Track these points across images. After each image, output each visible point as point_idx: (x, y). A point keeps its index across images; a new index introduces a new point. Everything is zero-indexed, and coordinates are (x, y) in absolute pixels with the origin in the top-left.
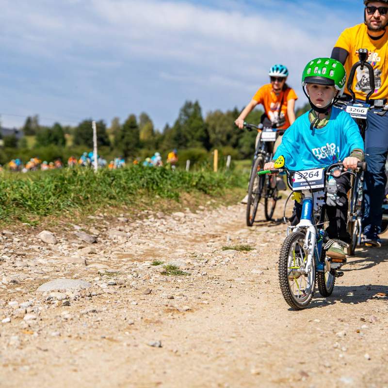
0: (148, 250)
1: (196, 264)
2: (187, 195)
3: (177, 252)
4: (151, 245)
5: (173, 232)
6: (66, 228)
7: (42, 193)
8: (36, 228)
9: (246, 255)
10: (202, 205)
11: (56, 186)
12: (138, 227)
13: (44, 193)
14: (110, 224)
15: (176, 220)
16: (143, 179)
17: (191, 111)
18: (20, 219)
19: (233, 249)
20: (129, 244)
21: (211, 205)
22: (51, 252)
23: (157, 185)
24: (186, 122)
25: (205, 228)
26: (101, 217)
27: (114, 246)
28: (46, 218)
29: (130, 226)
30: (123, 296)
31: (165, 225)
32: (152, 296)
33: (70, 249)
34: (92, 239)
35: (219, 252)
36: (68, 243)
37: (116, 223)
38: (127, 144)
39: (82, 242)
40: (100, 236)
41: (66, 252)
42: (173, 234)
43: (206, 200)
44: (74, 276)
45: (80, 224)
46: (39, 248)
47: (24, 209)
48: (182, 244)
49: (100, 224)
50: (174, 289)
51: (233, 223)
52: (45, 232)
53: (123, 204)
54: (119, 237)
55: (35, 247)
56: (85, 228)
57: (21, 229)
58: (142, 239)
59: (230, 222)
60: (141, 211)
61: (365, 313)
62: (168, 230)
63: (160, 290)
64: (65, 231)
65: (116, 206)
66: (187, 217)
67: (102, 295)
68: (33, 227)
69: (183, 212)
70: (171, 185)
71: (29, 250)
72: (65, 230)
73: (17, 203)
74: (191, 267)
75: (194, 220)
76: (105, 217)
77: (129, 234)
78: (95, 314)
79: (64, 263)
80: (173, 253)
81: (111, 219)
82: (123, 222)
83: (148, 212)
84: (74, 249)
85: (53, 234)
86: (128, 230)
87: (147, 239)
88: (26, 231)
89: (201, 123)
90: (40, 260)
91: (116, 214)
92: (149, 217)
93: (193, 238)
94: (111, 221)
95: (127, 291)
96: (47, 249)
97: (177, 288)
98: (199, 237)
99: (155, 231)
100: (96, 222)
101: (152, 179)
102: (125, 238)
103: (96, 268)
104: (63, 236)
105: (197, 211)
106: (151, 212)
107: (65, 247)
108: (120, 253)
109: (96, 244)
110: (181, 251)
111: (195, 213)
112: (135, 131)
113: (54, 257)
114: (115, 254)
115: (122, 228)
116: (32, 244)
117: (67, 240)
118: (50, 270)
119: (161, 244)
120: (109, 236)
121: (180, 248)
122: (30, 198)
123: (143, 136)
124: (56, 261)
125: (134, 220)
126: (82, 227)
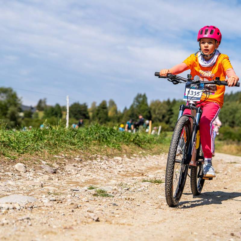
0: (91, 180)
1: (120, 190)
2: (126, 147)
3: (111, 182)
4: (94, 177)
5: (112, 169)
6: (36, 162)
7: (24, 139)
8: (15, 161)
9: (158, 186)
10: (135, 154)
11: (35, 135)
12: (87, 165)
13: (25, 139)
14: (68, 162)
15: (116, 162)
16: (97, 135)
17: (141, 99)
18: (4, 155)
19: (149, 182)
20: (78, 175)
21: (142, 154)
22: (21, 177)
23: (106, 139)
24: (137, 106)
25: (135, 168)
26: (63, 156)
27: (67, 176)
28: (23, 155)
29: (82, 164)
30: (57, 209)
31: (107, 164)
32: (79, 210)
33: (35, 176)
34: (52, 170)
35: (139, 183)
36: (34, 172)
37: (73, 161)
39: (45, 172)
40: (59, 169)
41: (31, 178)
42: (111, 170)
43: (139, 151)
44: (30, 194)
45: (46, 160)
46: (12, 174)
47: (9, 148)
48: (116, 177)
49: (61, 161)
50: (97, 205)
51: (155, 166)
52: (19, 164)
53: (80, 150)
54: (73, 170)
55: (10, 174)
56: (50, 163)
57: (3, 161)
58: (88, 172)
59: (152, 165)
60: (92, 155)
61: (234, 230)
62: (109, 168)
63: (86, 206)
64: (34, 165)
65: (75, 151)
66: (123, 161)
67: (42, 207)
68: (12, 160)
69: (121, 157)
70: (116, 139)
71: (5, 175)
72: (35, 163)
73: (4, 144)
74: (115, 192)
75: (128, 163)
76: (66, 157)
77: (80, 169)
78: (29, 220)
79: (26, 185)
80: (108, 182)
81: (69, 159)
82: (77, 161)
83: (97, 156)
84: (38, 176)
85: (25, 165)
86: (79, 166)
87: (92, 173)
88: (7, 162)
89: (147, 108)
90: (10, 182)
91: (74, 155)
92: (97, 159)
93: (125, 174)
94: (70, 160)
95: (62, 205)
96: (18, 175)
97: (99, 205)
98: (129, 173)
99: (100, 168)
100: (58, 159)
101: (103, 135)
102: (76, 171)
103: (48, 190)
104: (33, 167)
105: (131, 157)
106: (99, 156)
107: (32, 174)
108: (70, 180)
109: (55, 174)
110: (113, 182)
111: (129, 158)
112: (105, 110)
113: (21, 181)
114: (66, 181)
115: (76, 164)
116: (8, 171)
117: (35, 170)
118: (14, 189)
119: (101, 176)
120: (65, 169)
121: (114, 180)
122: (15, 142)
123: (110, 113)
124: (21, 183)
125: (86, 160)
126: (48, 163)
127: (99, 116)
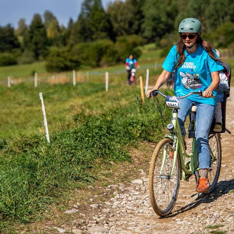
14: (86, 216)
17: (92, 3)
23: (109, 148)
24: (88, 15)
31: (130, 201)
37: (90, 212)
38: (36, 44)
45: (62, 226)
76: (79, 208)
81: (84, 209)
82: (95, 209)
83: (111, 187)
89: (103, 15)
92: (114, 193)
123: (50, 33)
127: (33, 40)
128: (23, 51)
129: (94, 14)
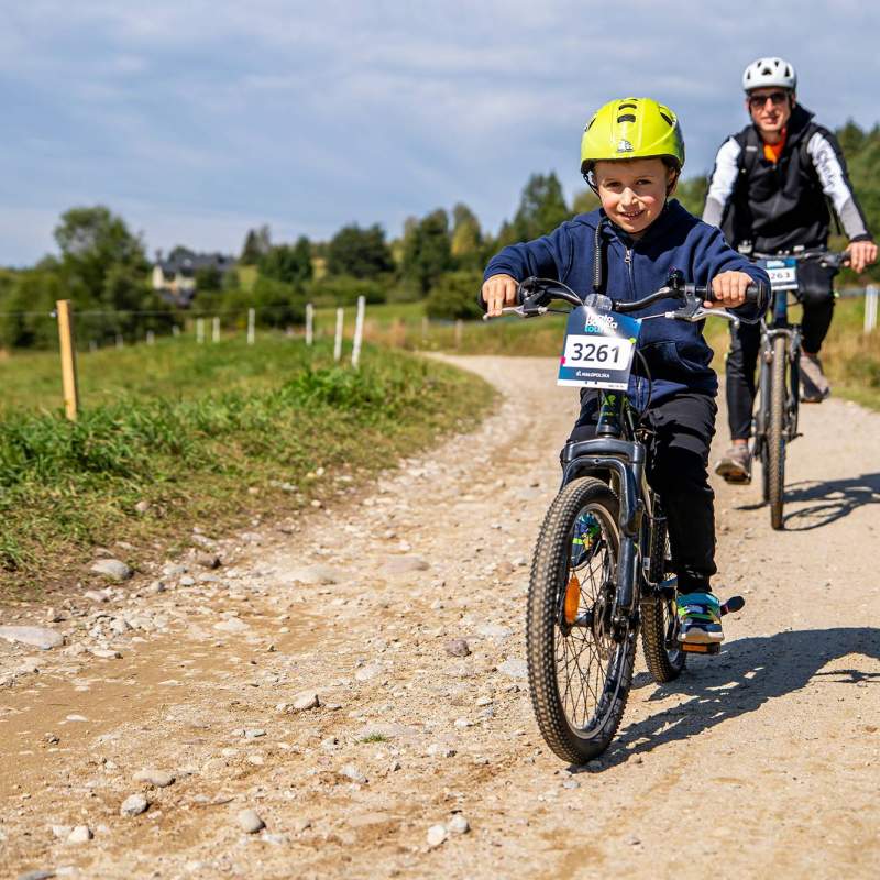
17: (543, 192)
24: (535, 214)
38: (426, 265)
89: (562, 214)
112: (438, 239)
123: (457, 247)
127: (422, 258)
128: (399, 278)
129: (545, 213)
